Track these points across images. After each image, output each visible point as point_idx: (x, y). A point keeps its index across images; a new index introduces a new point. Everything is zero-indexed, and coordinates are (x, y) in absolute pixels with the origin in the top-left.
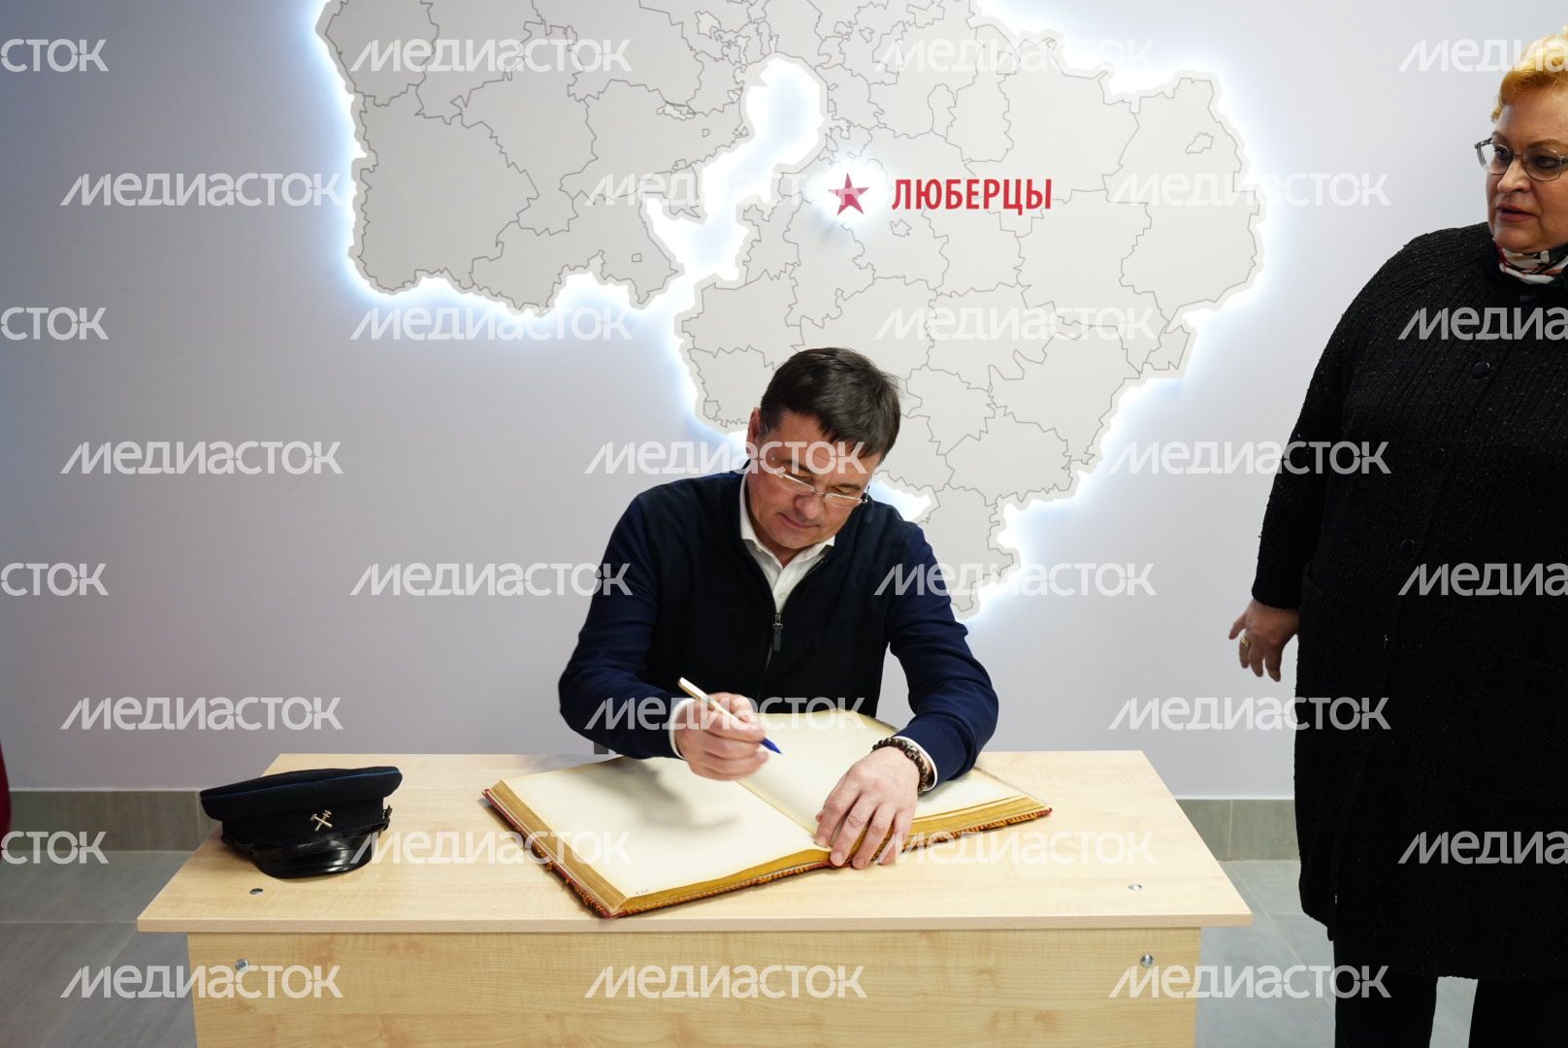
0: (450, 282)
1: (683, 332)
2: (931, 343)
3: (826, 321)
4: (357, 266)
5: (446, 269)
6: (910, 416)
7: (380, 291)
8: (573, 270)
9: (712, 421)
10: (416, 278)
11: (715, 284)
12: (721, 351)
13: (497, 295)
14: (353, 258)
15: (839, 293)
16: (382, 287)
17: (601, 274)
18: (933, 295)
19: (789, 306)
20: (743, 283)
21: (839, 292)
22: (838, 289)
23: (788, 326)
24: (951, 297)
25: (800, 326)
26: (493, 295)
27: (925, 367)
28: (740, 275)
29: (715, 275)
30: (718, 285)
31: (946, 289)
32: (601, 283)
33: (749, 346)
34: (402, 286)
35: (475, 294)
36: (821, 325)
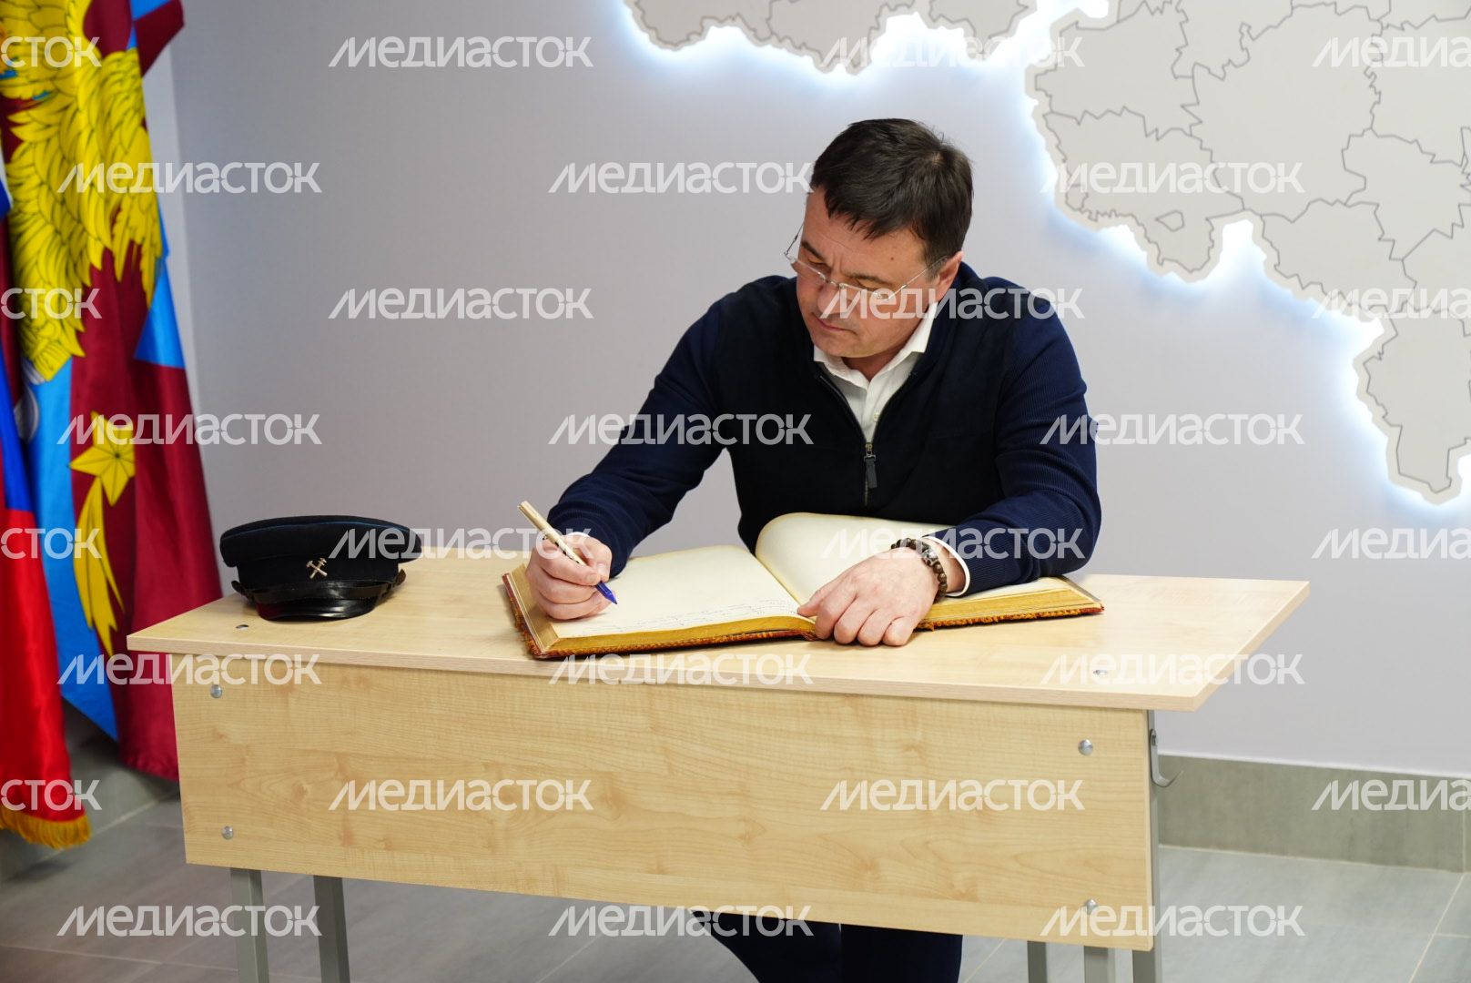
0: (744, 31)
1: (1037, 89)
2: (1376, 98)
3: (1230, 69)
4: (634, 15)
5: (738, 15)
6: (1349, 203)
7: (661, 47)
8: (894, 10)
9: (1078, 212)
10: (703, 28)
11: (1077, 23)
12: (1087, 116)
13: (800, 47)
14: (629, 6)
15: (1244, 29)
16: (664, 41)
17: (930, 15)
18: (1377, 28)
19: (1177, 50)
20: (1115, 20)
22: (1243, 24)
23: (1176, 77)
24: (1403, 29)
25: (1193, 77)
26: (795, 47)
27: (1369, 133)
28: (1110, 9)
29: (1077, 11)
30: (1080, 25)
31: (1395, 19)
32: (929, 27)
33: (1124, 107)
34: (687, 40)
35: (774, 46)
36: (1221, 75)
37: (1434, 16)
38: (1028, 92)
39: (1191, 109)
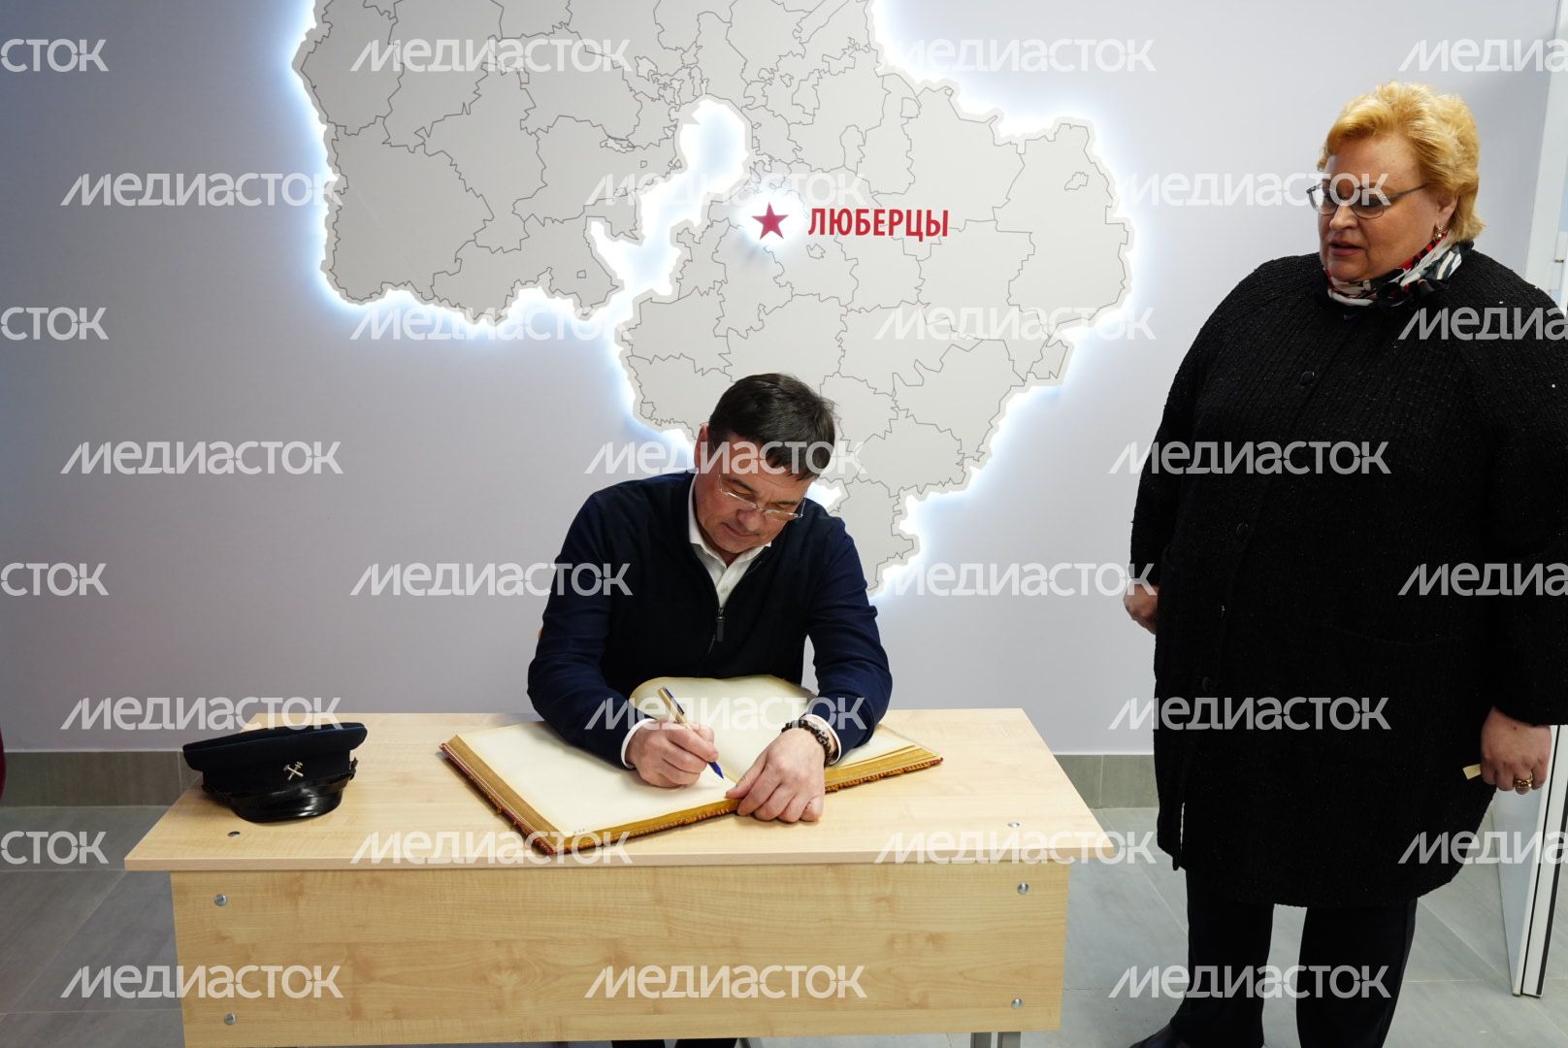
0: (413, 293)
1: (622, 341)
2: (842, 353)
3: (751, 332)
4: (328, 278)
5: (409, 281)
7: (348, 301)
8: (524, 284)
9: (649, 420)
10: (382, 290)
11: (651, 298)
12: (657, 358)
13: (455, 306)
14: (325, 272)
16: (351, 297)
17: (549, 288)
18: (844, 311)
19: (717, 318)
20: (676, 298)
21: (761, 308)
22: (760, 304)
23: (716, 336)
24: (860, 312)
25: (727, 336)
26: (452, 306)
27: (837, 375)
28: (674, 291)
29: (651, 290)
30: (654, 300)
31: (855, 306)
32: (549, 297)
33: (681, 354)
34: (370, 297)
35: (435, 304)
36: (745, 336)
37: (879, 305)
38: (616, 342)
39: (725, 356)
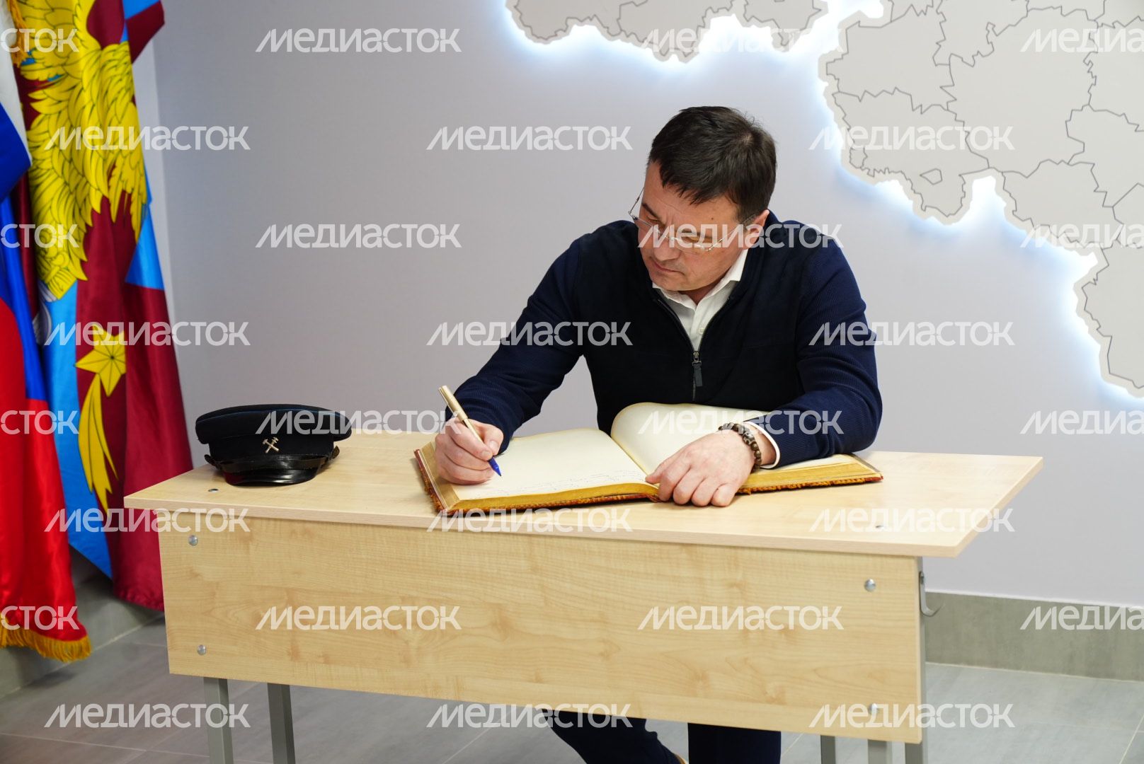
0: (599, 29)
1: (827, 74)
2: (1093, 81)
3: (978, 58)
4: (514, 17)
5: (595, 16)
6: (1071, 163)
7: (534, 41)
8: (716, 12)
9: (860, 170)
10: (567, 26)
11: (859, 22)
12: (867, 95)
14: (509, 8)
16: (537, 37)
17: (744, 16)
18: (1093, 26)
19: (937, 43)
20: (889, 21)
21: (990, 27)
22: (989, 23)
23: (936, 65)
25: (949, 65)
26: (638, 40)
27: (1087, 108)
28: (885, 12)
29: (859, 12)
30: (862, 24)
31: (1108, 19)
32: (744, 26)
33: (896, 88)
34: (555, 35)
35: (623, 40)
36: (972, 63)
37: (1139, 17)
38: (820, 77)
